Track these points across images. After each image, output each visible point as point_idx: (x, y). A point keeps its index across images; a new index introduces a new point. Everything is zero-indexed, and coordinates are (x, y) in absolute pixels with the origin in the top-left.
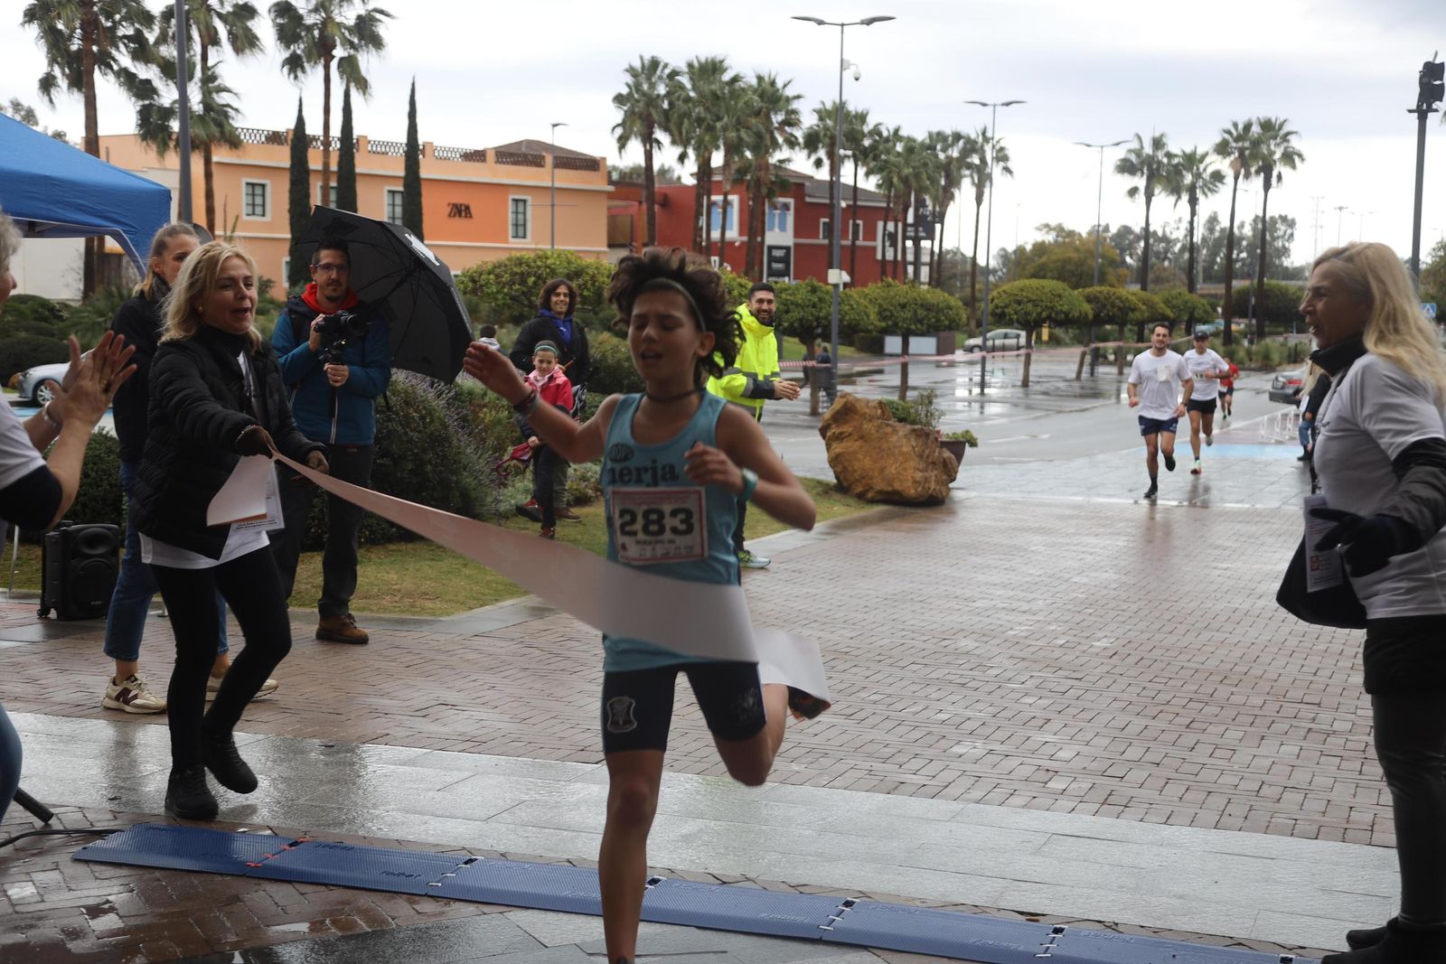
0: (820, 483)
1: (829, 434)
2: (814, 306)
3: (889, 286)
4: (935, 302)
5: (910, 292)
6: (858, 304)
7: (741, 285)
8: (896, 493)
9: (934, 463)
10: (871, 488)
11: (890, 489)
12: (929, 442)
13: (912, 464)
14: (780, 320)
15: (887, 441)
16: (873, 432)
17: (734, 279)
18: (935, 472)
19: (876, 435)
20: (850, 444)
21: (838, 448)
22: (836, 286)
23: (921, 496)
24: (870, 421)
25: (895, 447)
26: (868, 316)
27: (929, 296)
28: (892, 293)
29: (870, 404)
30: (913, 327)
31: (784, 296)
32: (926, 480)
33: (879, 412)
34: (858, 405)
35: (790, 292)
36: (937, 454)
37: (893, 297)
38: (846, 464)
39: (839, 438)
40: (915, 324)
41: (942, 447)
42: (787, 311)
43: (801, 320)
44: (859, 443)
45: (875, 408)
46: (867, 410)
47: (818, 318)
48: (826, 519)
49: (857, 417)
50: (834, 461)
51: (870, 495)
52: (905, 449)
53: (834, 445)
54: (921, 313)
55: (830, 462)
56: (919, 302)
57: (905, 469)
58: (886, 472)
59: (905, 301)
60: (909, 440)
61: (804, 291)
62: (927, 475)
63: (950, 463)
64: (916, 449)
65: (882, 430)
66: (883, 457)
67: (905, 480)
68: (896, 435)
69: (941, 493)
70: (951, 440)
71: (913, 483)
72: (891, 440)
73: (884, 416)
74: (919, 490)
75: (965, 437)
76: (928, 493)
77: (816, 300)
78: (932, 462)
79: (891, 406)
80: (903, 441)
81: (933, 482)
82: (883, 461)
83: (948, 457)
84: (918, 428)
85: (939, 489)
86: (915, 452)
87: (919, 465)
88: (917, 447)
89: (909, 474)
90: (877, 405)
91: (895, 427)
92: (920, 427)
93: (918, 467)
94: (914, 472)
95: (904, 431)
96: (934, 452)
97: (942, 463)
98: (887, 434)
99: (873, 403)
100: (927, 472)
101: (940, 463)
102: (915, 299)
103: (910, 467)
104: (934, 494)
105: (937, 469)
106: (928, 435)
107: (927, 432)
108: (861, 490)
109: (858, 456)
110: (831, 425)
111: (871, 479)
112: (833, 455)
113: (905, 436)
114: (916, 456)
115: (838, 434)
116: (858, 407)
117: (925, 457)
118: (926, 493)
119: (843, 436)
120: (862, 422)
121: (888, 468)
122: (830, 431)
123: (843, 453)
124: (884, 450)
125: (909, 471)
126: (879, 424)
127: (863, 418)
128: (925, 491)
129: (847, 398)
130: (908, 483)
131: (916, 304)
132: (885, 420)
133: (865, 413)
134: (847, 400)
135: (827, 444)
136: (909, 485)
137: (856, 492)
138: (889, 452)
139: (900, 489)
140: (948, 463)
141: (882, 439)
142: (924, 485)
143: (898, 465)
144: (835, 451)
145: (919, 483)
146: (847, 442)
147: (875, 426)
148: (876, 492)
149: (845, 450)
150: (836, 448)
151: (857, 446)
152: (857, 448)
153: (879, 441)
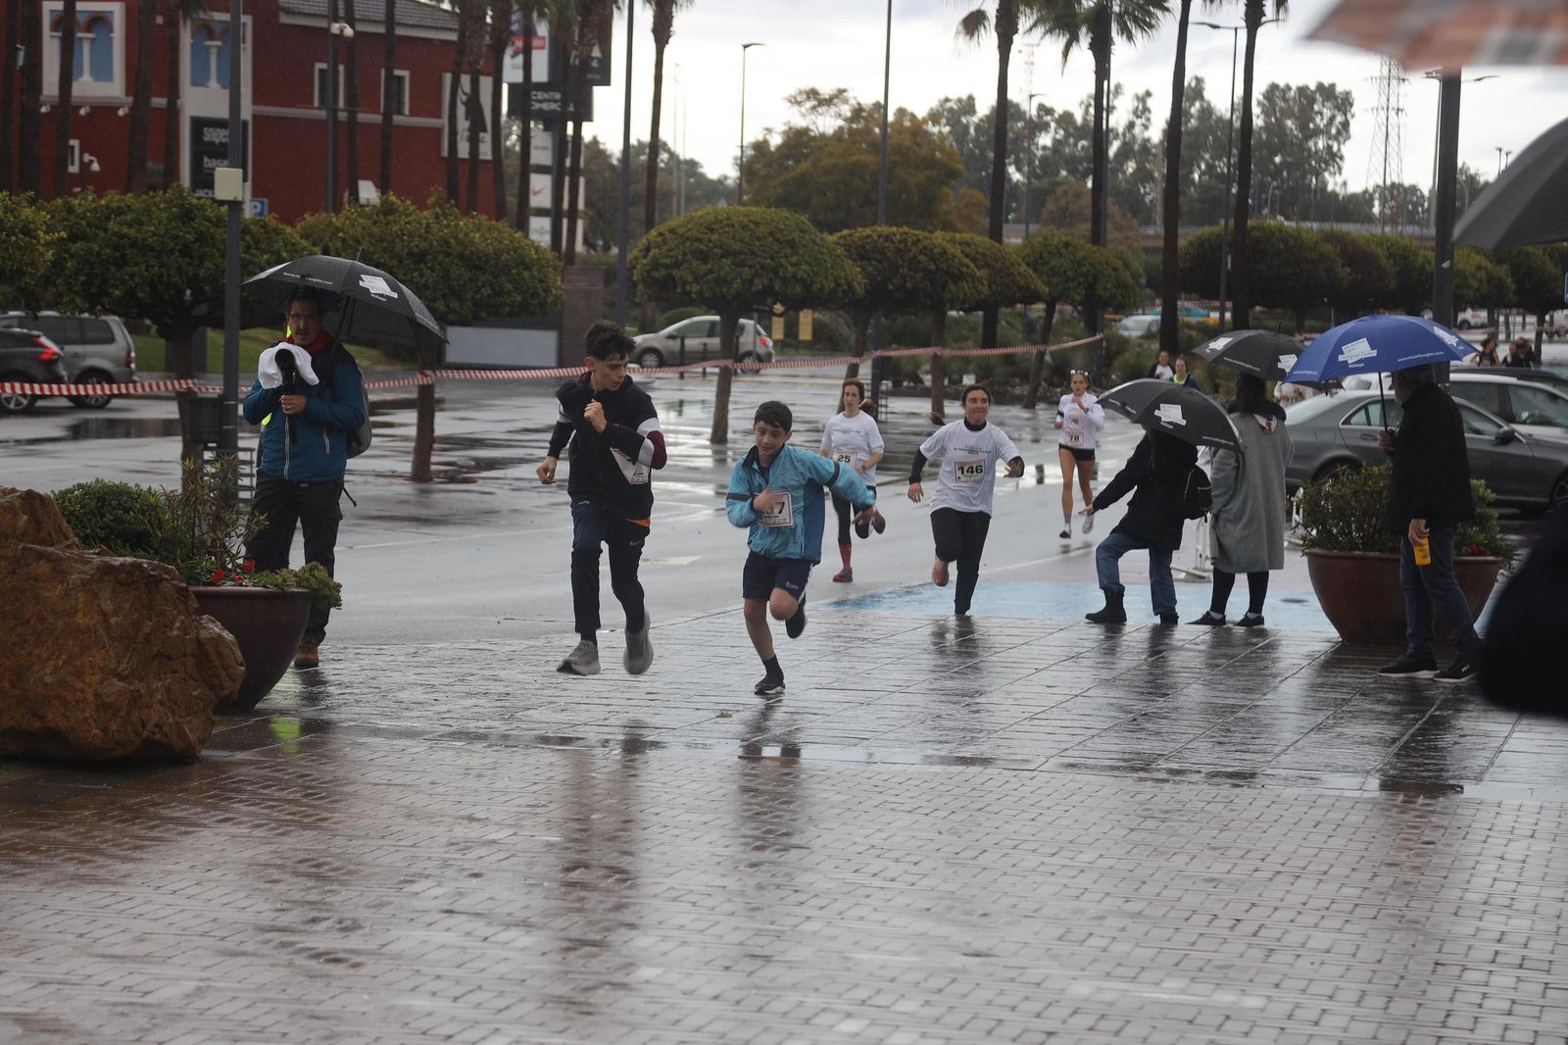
2: (186, 251)
4: (491, 249)
9: (164, 656)
11: (37, 725)
13: (99, 658)
14: (105, 280)
15: (37, 599)
18: (170, 679)
19: (9, 583)
23: (118, 741)
25: (57, 614)
27: (479, 237)
29: (2, 501)
31: (113, 226)
32: (135, 699)
33: (24, 519)
35: (128, 217)
36: (176, 632)
41: (200, 612)
42: (122, 262)
43: (151, 283)
52: (80, 620)
54: (459, 272)
56: (456, 249)
57: (79, 674)
59: (423, 245)
61: (164, 215)
62: (142, 688)
63: (218, 653)
64: (113, 620)
65: (25, 570)
66: (25, 641)
67: (78, 702)
68: (61, 582)
69: (182, 734)
70: (271, 589)
71: (98, 710)
72: (47, 594)
73: (39, 531)
74: (114, 727)
75: (307, 580)
76: (139, 735)
77: (190, 237)
78: (160, 655)
79: (114, 503)
80: (77, 600)
81: (157, 707)
82: (23, 652)
83: (212, 638)
84: (122, 565)
85: (177, 724)
86: (108, 629)
87: (118, 663)
88: (115, 613)
89: (90, 685)
90: (17, 503)
91: (60, 559)
92: (129, 559)
93: (113, 665)
94: (103, 680)
95: (83, 572)
96: (169, 626)
97: (192, 654)
98: (36, 580)
99: (8, 498)
100: (141, 679)
101: (185, 656)
102: (448, 244)
103: (93, 668)
104: (157, 737)
105: (175, 672)
106: (153, 582)
107: (153, 576)
113: (83, 585)
114: (111, 638)
117: (140, 639)
118: (132, 736)
121: (36, 668)
124: (28, 622)
125: (88, 678)
126: (19, 554)
128: (130, 730)
130: (84, 711)
131: (448, 255)
132: (43, 542)
136: (87, 715)
138: (39, 627)
139: (63, 724)
140: (213, 656)
141: (23, 591)
142: (128, 714)
143: (61, 662)
145: (114, 709)
147: (8, 558)
148: (3, 734)
153: (17, 599)
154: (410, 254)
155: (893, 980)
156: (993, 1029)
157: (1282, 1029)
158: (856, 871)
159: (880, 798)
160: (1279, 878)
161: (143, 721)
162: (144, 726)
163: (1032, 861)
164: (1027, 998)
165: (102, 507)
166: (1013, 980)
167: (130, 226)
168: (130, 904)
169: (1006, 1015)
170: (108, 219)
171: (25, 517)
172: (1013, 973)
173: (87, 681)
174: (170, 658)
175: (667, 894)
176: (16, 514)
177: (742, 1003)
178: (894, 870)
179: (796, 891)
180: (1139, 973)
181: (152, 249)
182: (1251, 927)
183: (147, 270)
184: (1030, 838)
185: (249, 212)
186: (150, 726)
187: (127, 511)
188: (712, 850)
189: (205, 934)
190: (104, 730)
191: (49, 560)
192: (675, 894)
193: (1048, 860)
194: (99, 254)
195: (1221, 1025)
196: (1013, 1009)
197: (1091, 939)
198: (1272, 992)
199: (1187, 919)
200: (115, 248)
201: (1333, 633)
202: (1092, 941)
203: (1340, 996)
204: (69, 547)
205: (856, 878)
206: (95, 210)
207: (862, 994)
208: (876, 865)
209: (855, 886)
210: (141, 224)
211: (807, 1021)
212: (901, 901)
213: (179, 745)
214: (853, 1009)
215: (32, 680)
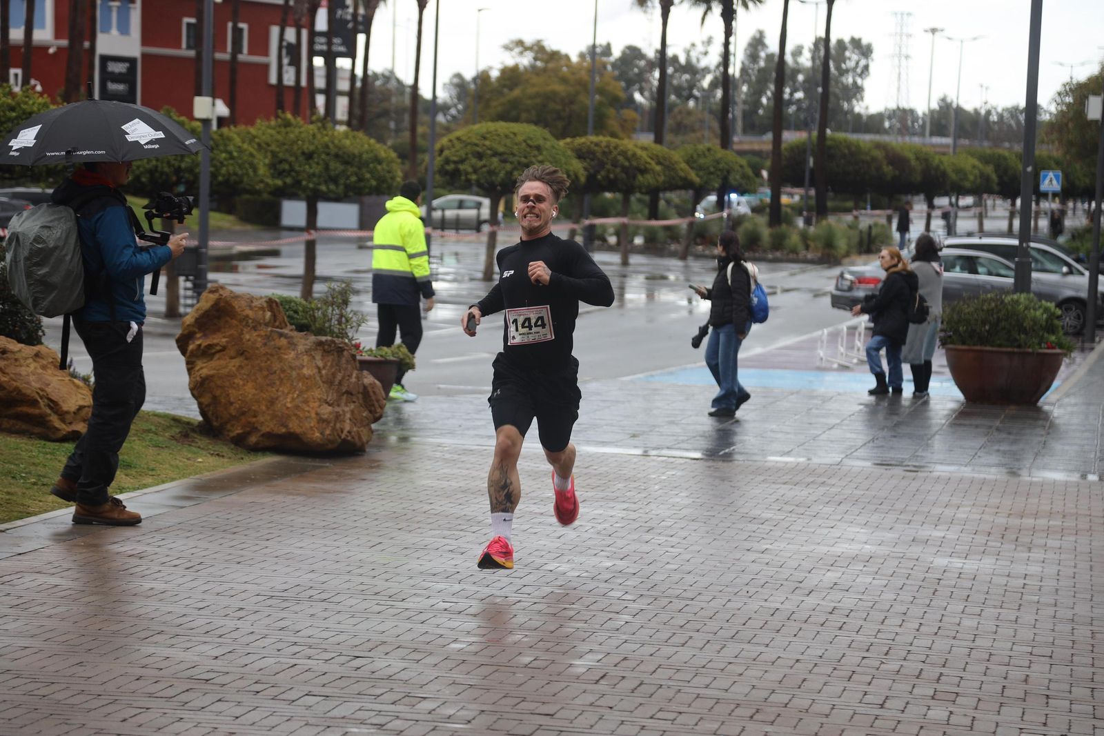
0: (176, 420)
1: (191, 347)
3: (287, 124)
5: (319, 136)
6: (240, 150)
8: (292, 436)
9: (349, 393)
10: (254, 429)
11: (284, 430)
12: (343, 360)
13: (317, 393)
15: (280, 360)
16: (258, 345)
17: (45, 105)
18: (352, 406)
19: (263, 350)
20: (222, 362)
21: (205, 368)
22: (206, 122)
23: (329, 440)
24: (255, 328)
25: (292, 368)
26: (255, 170)
27: (347, 142)
28: (292, 136)
29: (256, 303)
30: (323, 188)
32: (338, 417)
33: (268, 314)
34: (236, 304)
36: (353, 380)
37: (294, 142)
38: (218, 393)
39: (207, 353)
40: (326, 182)
41: (361, 369)
44: (237, 362)
45: (262, 308)
46: (250, 313)
47: (178, 170)
48: (184, 476)
49: (234, 322)
50: (199, 388)
51: (253, 439)
52: (306, 371)
53: (200, 364)
54: (336, 167)
55: (192, 390)
56: (333, 150)
57: (306, 402)
58: (278, 406)
59: (312, 148)
60: (314, 358)
62: (337, 409)
63: (374, 392)
64: (324, 372)
65: (273, 343)
66: (274, 383)
67: (306, 418)
68: (293, 350)
69: (360, 438)
70: (379, 358)
71: (318, 423)
72: (286, 357)
73: (275, 321)
74: (327, 432)
75: (397, 353)
76: (340, 437)
79: (287, 307)
80: (303, 360)
81: (348, 422)
82: (273, 389)
83: (371, 384)
84: (326, 341)
85: (358, 432)
86: (321, 377)
87: (327, 396)
88: (324, 368)
89: (313, 408)
90: (265, 305)
91: (292, 337)
92: (329, 338)
93: (325, 398)
94: (320, 406)
95: (306, 345)
96: (350, 376)
97: (361, 393)
98: (279, 349)
99: (259, 302)
100: (339, 405)
101: (359, 393)
102: (327, 146)
103: (314, 399)
104: (349, 438)
105: (354, 402)
106: (341, 350)
107: (340, 348)
108: (240, 431)
109: (236, 381)
110: (195, 333)
111: (255, 416)
112: (198, 379)
113: (306, 352)
114: (323, 382)
115: (206, 347)
116: (237, 307)
117: (336, 383)
118: (337, 437)
119: (213, 351)
120: (242, 330)
121: (281, 399)
122: (194, 343)
123: (212, 376)
124: (275, 372)
125: (312, 405)
126: (268, 333)
127: (244, 323)
128: (336, 434)
129: (221, 292)
130: (310, 423)
131: (328, 154)
132: (277, 327)
133: (247, 316)
134: (221, 295)
135: (188, 363)
136: (312, 425)
137: (232, 434)
138: (282, 376)
139: (298, 430)
140: (371, 394)
141: (272, 355)
142: (335, 425)
143: (295, 396)
144: (201, 372)
145: (327, 421)
146: (219, 359)
147: (262, 336)
148: (263, 435)
149: (215, 372)
150: (202, 368)
151: (234, 366)
152: (234, 369)
153: (268, 359)
154: (303, 153)
155: (839, 557)
156: (908, 577)
158: (779, 510)
159: (762, 478)
160: (1012, 516)
161: (341, 429)
162: (342, 432)
163: (874, 507)
164: (915, 565)
166: (902, 558)
169: (910, 572)
171: (269, 312)
174: (352, 394)
175: (686, 519)
176: (264, 311)
178: (799, 510)
179: (755, 518)
180: (967, 556)
182: (1014, 537)
183: (148, 163)
184: (862, 497)
185: (214, 128)
186: (345, 432)
188: (690, 500)
190: (322, 434)
191: (284, 338)
192: (690, 518)
193: (879, 507)
195: (1025, 578)
196: (912, 569)
198: (1042, 565)
199: (975, 534)
201: (958, 395)
203: (1078, 566)
204: (291, 330)
207: (828, 562)
208: (788, 508)
211: (810, 572)
212: (814, 524)
213: (359, 444)
214: (829, 568)
215: (279, 405)
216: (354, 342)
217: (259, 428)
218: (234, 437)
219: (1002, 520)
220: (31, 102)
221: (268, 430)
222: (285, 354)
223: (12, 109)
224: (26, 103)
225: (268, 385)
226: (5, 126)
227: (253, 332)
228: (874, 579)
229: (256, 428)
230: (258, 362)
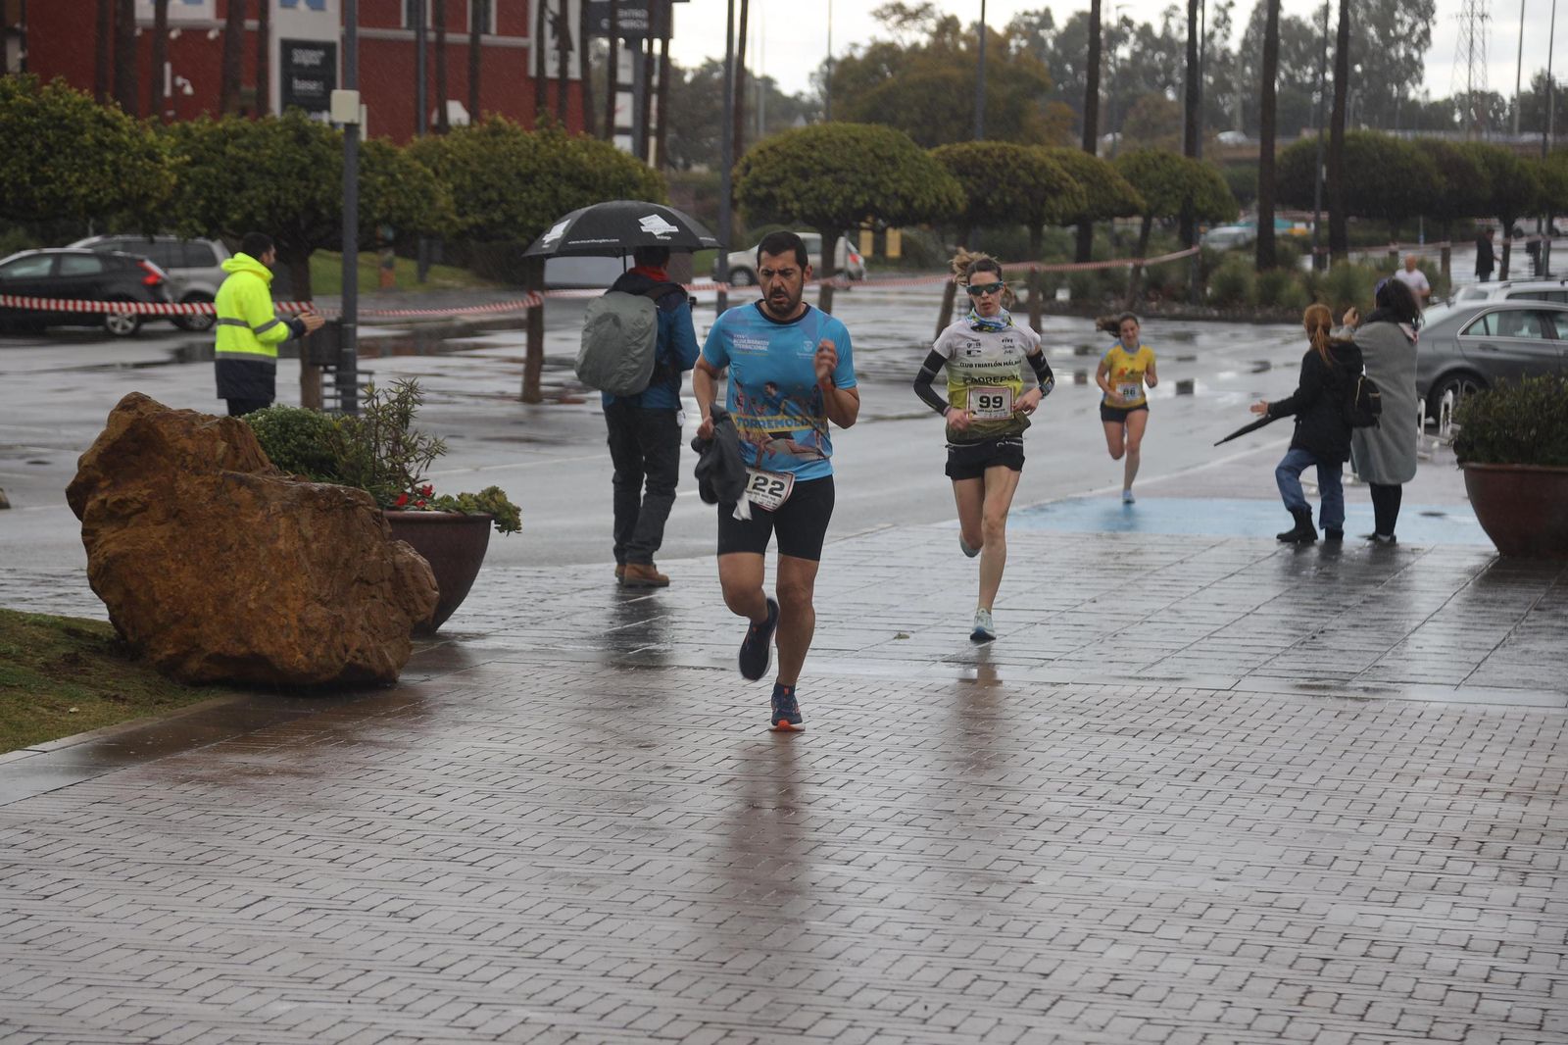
0: (72, 630)
1: (90, 505)
2: (303, 174)
3: (496, 131)
4: (598, 170)
5: (544, 147)
6: (408, 172)
7: (100, 119)
8: (258, 659)
9: (363, 581)
10: (195, 648)
11: (243, 650)
13: (301, 583)
14: (223, 204)
15: (239, 525)
16: (203, 500)
17: (86, 106)
18: (370, 604)
19: (210, 509)
20: (141, 530)
21: (114, 540)
22: (351, 128)
23: (322, 666)
24: (197, 471)
25: (259, 540)
26: (431, 201)
28: (503, 148)
29: (200, 427)
31: (230, 149)
32: (337, 624)
33: (222, 446)
34: (164, 429)
35: (245, 141)
36: (374, 557)
37: (506, 158)
38: (133, 584)
39: (116, 514)
41: (393, 537)
42: (239, 187)
43: (269, 207)
44: (166, 530)
45: (210, 436)
46: (190, 445)
48: (74, 731)
49: (163, 460)
50: (101, 579)
51: (193, 665)
52: (281, 544)
53: (105, 533)
55: (91, 578)
56: (564, 169)
57: (282, 599)
59: (532, 166)
60: (297, 521)
61: (280, 139)
62: (343, 612)
63: (414, 578)
64: (314, 546)
65: (227, 496)
66: (228, 567)
67: (282, 627)
68: (262, 508)
69: (382, 658)
70: (455, 513)
71: (302, 635)
72: (249, 520)
73: (237, 457)
74: (318, 652)
75: (488, 504)
76: (342, 660)
77: (307, 160)
78: (360, 580)
79: (297, 428)
80: (278, 525)
81: (358, 631)
82: (227, 577)
83: (407, 564)
84: (321, 491)
85: (378, 649)
86: (309, 555)
87: (320, 588)
88: (316, 538)
89: (293, 610)
90: (217, 429)
91: (260, 486)
92: (326, 485)
93: (316, 591)
94: (306, 605)
96: (367, 551)
97: (389, 580)
98: (237, 506)
99: (207, 424)
100: (342, 604)
101: (383, 580)
102: (556, 164)
103: (295, 593)
104: (360, 662)
105: (374, 597)
106: (350, 507)
107: (350, 501)
108: (170, 650)
109: (164, 563)
110: (98, 480)
111: (196, 626)
112: (101, 560)
113: (284, 511)
114: (313, 563)
115: (114, 503)
116: (166, 434)
117: (341, 562)
118: (336, 660)
119: (128, 511)
120: (176, 475)
121: (240, 594)
122: (94, 497)
123: (125, 556)
124: (230, 548)
125: (291, 604)
126: (220, 480)
127: (178, 463)
128: (333, 654)
129: (142, 408)
130: (288, 636)
131: (556, 175)
132: (241, 468)
133: (184, 450)
134: (142, 414)
135: (84, 533)
136: (291, 640)
137: (158, 657)
138: (242, 553)
139: (267, 649)
140: (409, 581)
141: (225, 518)
142: (332, 639)
143: (264, 588)
144: (106, 548)
145: (318, 634)
146: (137, 525)
147: (209, 484)
148: (209, 659)
149: (129, 548)
150: (108, 542)
151: (162, 538)
152: (161, 542)
153: (219, 525)
154: (519, 174)
155: (1149, 905)
156: (1265, 955)
157: (1562, 955)
158: (1080, 794)
159: (1082, 720)
160: (1510, 798)
161: (345, 646)
162: (346, 651)
163: (1255, 783)
164: (1290, 923)
165: (287, 430)
166: (1271, 905)
167: (247, 148)
168: (370, 829)
169: (1274, 941)
170: (225, 143)
171: (224, 444)
172: (1271, 898)
173: (291, 606)
174: (368, 583)
175: (897, 818)
176: (215, 441)
177: (1004, 929)
178: (1119, 793)
179: (1026, 815)
180: (1397, 897)
181: (269, 172)
182: (1500, 848)
183: (265, 193)
184: (1246, 759)
185: (363, 136)
186: (352, 651)
187: (311, 436)
188: (928, 773)
189: (452, 859)
190: (308, 655)
191: (249, 487)
192: (905, 818)
193: (1270, 782)
194: (217, 178)
195: (1497, 952)
196: (1280, 934)
197: (1337, 862)
198: (1540, 916)
199: (1430, 842)
200: (234, 173)
201: (1489, 546)
202: (1338, 864)
204: (266, 473)
205: (1081, 800)
206: (211, 134)
207: (1123, 919)
208: (1100, 789)
209: (1085, 809)
210: (258, 147)
211: (1075, 947)
212: (1134, 825)
213: (380, 669)
214: (1118, 935)
215: (236, 606)
216: (419, 486)
217: (203, 646)
218: (161, 661)
219: (1487, 809)
220: (62, 102)
221: (217, 649)
222: (246, 515)
223: (32, 112)
224: (55, 103)
225: (217, 570)
226: (21, 139)
227: (194, 477)
228: (1196, 962)
229: (198, 646)
230: (202, 529)
